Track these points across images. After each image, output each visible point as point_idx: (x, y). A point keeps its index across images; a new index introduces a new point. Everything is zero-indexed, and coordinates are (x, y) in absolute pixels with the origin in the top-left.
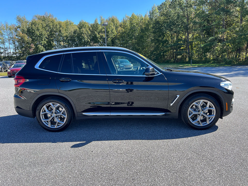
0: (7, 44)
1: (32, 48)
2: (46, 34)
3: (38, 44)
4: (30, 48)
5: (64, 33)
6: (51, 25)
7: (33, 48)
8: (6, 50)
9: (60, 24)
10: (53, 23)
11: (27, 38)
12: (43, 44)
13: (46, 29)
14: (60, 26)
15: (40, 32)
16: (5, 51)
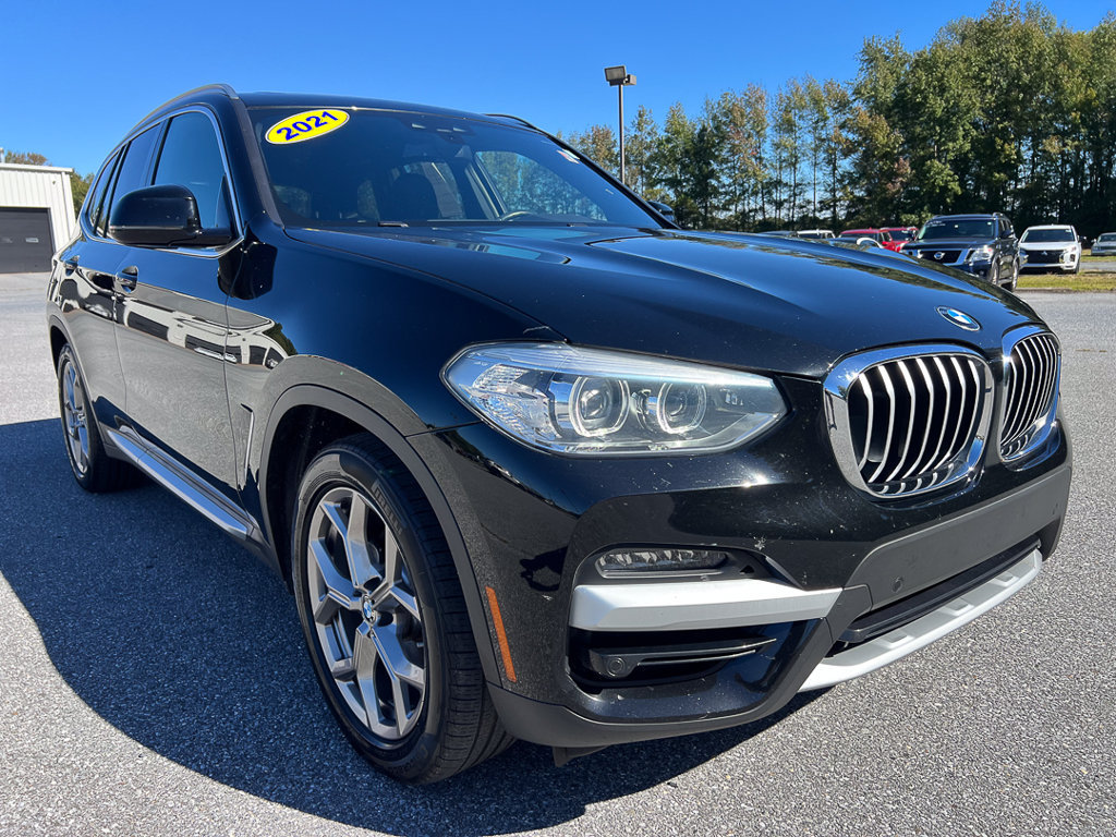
0: (804, 167)
1: (897, 176)
2: (975, 104)
3: (931, 157)
4: (891, 175)
5: (1075, 90)
6: (1013, 59)
7: (902, 175)
8: (797, 191)
9: (1061, 45)
10: (1024, 45)
11: (886, 135)
12: (951, 156)
13: (985, 79)
14: (1062, 56)
15: (947, 101)
16: (795, 195)
